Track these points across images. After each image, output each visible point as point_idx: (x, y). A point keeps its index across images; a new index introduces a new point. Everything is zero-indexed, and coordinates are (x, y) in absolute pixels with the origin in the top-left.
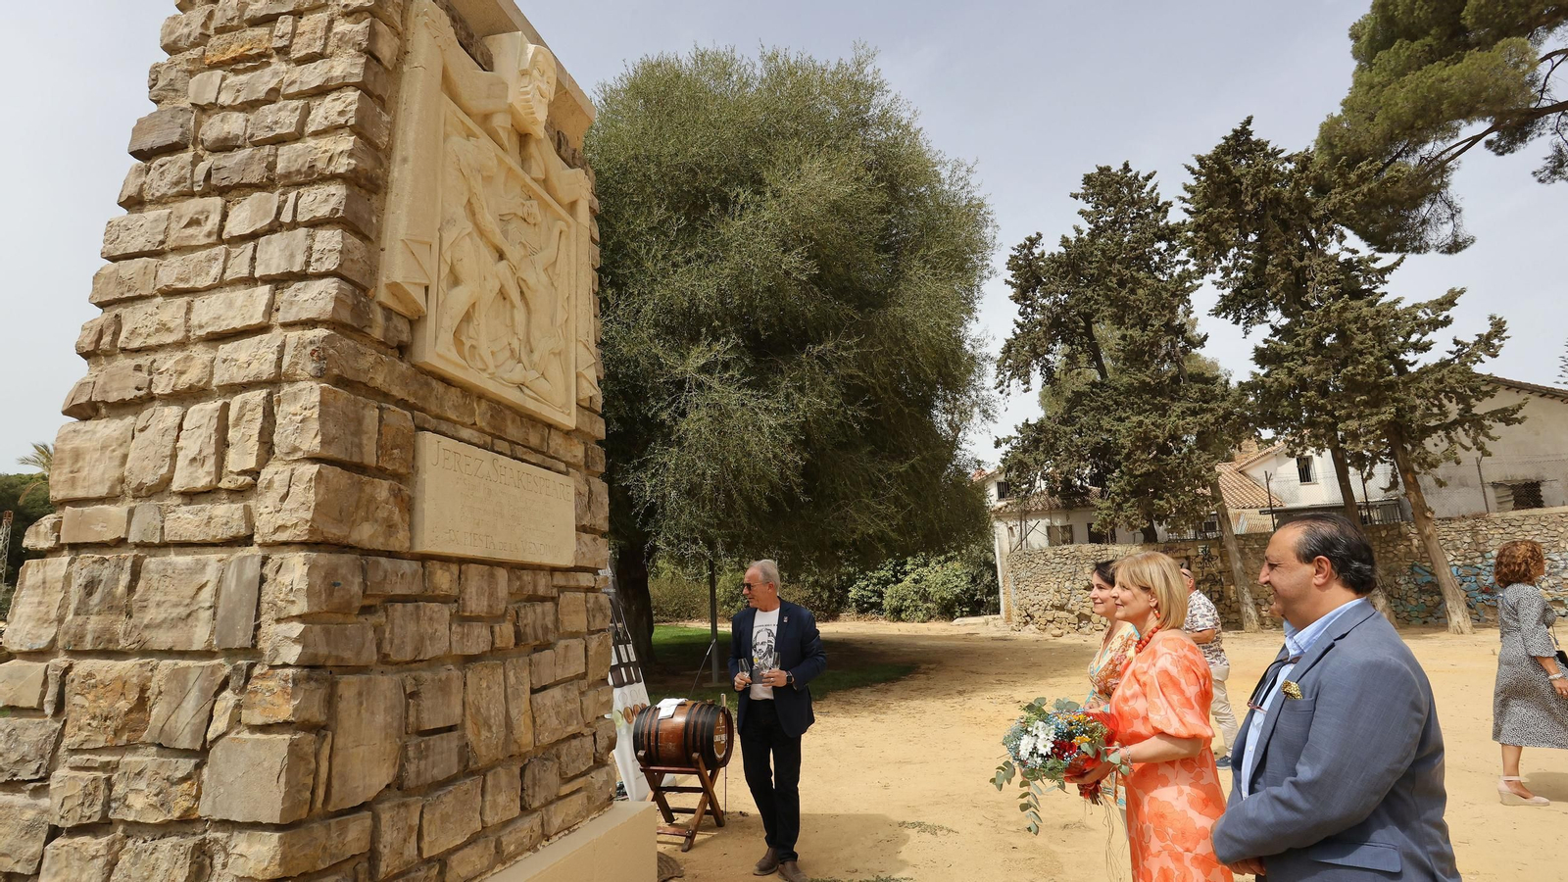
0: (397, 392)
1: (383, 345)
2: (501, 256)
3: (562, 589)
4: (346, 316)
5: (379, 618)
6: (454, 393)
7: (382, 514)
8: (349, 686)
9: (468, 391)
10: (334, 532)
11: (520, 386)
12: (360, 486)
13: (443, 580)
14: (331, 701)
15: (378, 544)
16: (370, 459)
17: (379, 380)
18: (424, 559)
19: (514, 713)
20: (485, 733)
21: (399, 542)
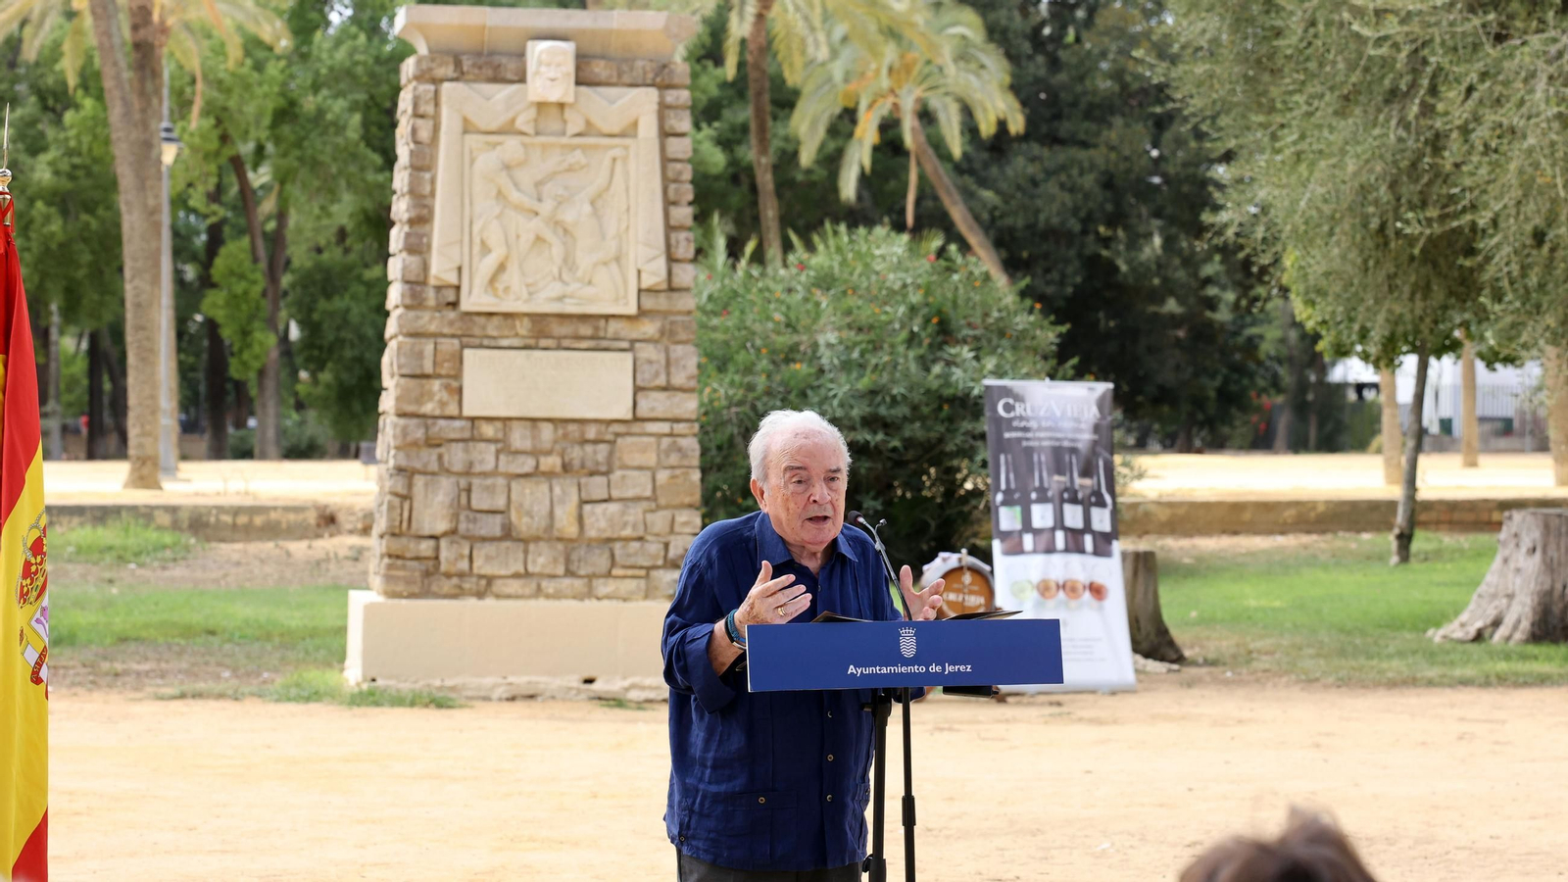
0: (446, 330)
1: (438, 308)
2: (537, 214)
3: (617, 435)
4: (408, 301)
5: (442, 450)
6: (495, 320)
7: (437, 398)
8: (419, 481)
9: (508, 316)
10: (410, 408)
11: (560, 299)
12: (422, 386)
13: (488, 430)
14: (410, 486)
15: (437, 412)
16: (428, 368)
17: (433, 328)
18: (473, 419)
19: (558, 512)
20: (526, 520)
21: (452, 410)
